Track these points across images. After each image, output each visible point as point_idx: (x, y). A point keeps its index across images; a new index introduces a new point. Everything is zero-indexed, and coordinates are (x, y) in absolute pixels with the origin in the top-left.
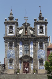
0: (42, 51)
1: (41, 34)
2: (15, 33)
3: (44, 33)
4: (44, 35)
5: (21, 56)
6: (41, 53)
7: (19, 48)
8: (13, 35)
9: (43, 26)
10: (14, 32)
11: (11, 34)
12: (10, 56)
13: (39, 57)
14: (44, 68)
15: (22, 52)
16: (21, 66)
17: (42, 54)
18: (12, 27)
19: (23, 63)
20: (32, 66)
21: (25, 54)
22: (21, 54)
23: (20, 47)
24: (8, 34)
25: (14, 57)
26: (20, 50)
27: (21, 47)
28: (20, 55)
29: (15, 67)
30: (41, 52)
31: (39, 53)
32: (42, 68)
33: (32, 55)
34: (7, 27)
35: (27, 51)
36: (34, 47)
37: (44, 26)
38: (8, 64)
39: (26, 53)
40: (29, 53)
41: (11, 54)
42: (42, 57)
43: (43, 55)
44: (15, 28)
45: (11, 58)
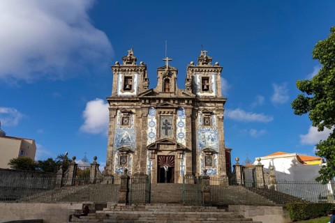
0: (209, 130)
1: (206, 94)
2: (138, 90)
3: (214, 90)
4: (213, 94)
5: (151, 141)
6: (207, 137)
7: (146, 123)
8: (132, 94)
9: (208, 76)
10: (135, 87)
11: (127, 93)
12: (123, 141)
13: (201, 145)
14: (215, 173)
15: (155, 132)
16: (150, 165)
17: (209, 139)
18: (131, 78)
19: (158, 159)
20: (182, 166)
21: (162, 138)
22: (151, 138)
23: (149, 120)
24: (120, 93)
25: (133, 144)
26: (150, 128)
27: (152, 121)
28: (149, 139)
29: (136, 170)
30: (207, 134)
31: (201, 134)
32: (211, 171)
33: (183, 139)
34: (118, 79)
35: (169, 131)
36: (186, 121)
37: (213, 76)
38: (116, 162)
39: (166, 134)
40: (175, 136)
41: (125, 138)
42: (210, 145)
43: (212, 140)
44: (138, 79)
45: (125, 146)
